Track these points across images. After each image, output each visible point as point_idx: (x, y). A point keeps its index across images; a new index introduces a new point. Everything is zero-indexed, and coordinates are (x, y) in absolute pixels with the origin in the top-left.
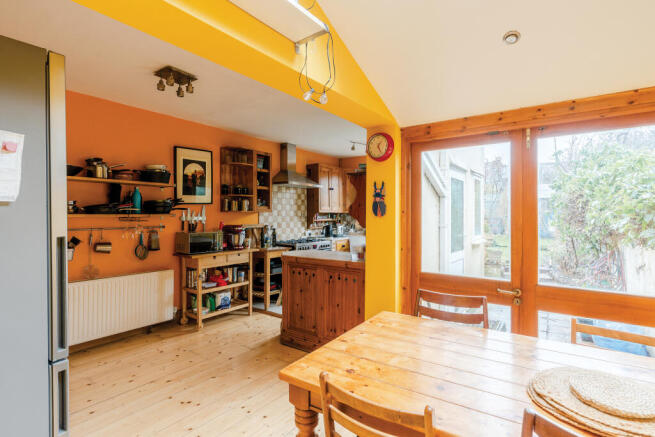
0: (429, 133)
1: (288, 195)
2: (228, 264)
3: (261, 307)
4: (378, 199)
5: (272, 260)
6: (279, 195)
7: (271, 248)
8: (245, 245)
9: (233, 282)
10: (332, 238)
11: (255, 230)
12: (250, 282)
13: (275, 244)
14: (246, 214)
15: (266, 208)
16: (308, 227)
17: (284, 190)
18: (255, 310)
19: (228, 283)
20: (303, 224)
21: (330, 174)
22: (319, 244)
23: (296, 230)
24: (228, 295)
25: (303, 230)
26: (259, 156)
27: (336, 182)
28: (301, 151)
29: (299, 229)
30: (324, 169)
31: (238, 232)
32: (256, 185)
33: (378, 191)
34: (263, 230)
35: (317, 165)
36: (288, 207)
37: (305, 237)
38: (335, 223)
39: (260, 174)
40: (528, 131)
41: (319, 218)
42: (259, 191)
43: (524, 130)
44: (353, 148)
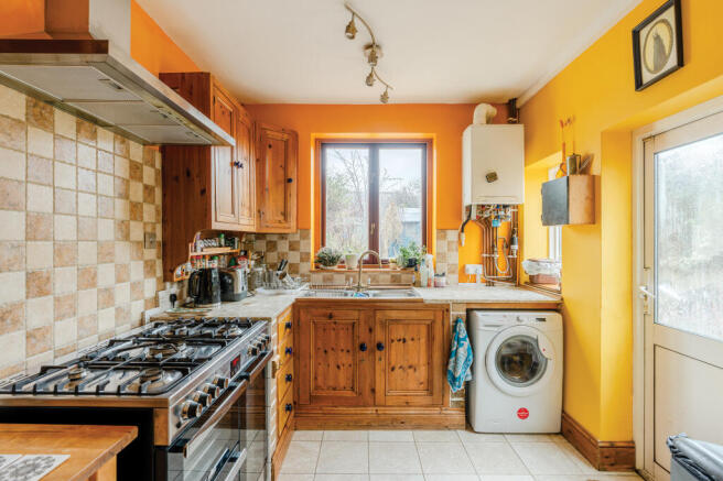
16: (166, 276)
20: (149, 268)
23: (122, 292)
25: (150, 288)
27: (245, 152)
36: (87, 204)
38: (233, 259)
41: (202, 247)
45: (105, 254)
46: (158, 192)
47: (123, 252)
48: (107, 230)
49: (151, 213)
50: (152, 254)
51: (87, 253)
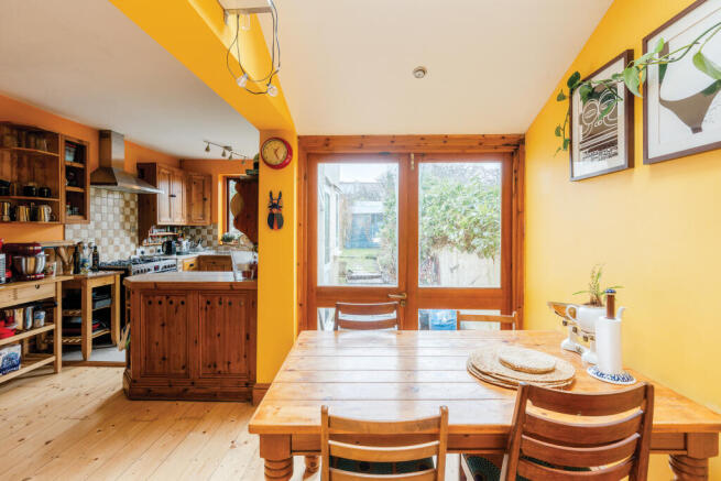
0: (327, 145)
1: (111, 201)
2: (15, 303)
3: (77, 357)
4: (275, 211)
5: (94, 290)
6: (98, 200)
7: (90, 274)
8: (46, 272)
9: (25, 329)
10: (175, 256)
11: (62, 251)
12: (58, 326)
13: (97, 267)
14: (47, 226)
15: (80, 218)
16: (140, 244)
17: (104, 193)
18: (65, 364)
19: (17, 332)
20: (133, 240)
21: (170, 177)
22: (162, 264)
23: (122, 248)
24: (17, 350)
25: (133, 247)
26: (68, 143)
27: (178, 188)
28: (131, 146)
29: (127, 246)
30: (163, 170)
31: (34, 254)
32: (63, 186)
33: (276, 202)
34: (76, 250)
35: (153, 165)
36: (111, 217)
37: (137, 257)
38: (175, 238)
39: (69, 169)
40: (412, 156)
41: (156, 232)
42: (69, 195)
43: (409, 154)
44: (207, 149)
45: (116, 234)
46: (137, 210)
47: (122, 233)
48: (117, 226)
49: (133, 219)
50: (133, 234)
51: (111, 233)
